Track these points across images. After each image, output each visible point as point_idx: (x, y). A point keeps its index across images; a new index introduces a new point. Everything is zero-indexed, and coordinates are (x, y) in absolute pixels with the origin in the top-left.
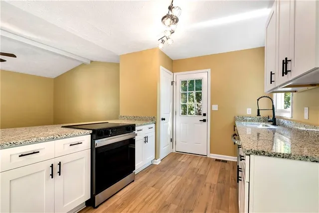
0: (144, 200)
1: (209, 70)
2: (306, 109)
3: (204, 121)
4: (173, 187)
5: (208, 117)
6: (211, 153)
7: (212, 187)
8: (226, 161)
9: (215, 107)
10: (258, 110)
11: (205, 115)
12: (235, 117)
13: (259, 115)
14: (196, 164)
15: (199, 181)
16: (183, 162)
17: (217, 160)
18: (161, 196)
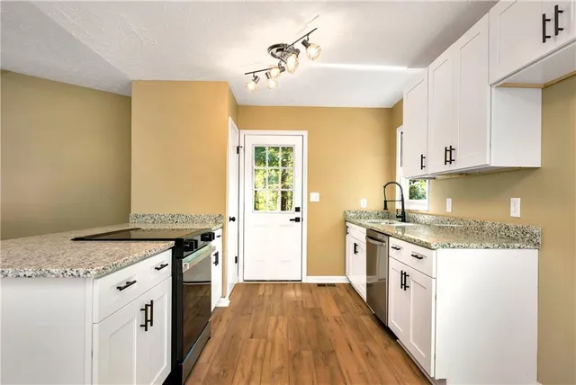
0: (255, 355)
1: (305, 133)
2: (449, 201)
3: (297, 220)
4: (284, 330)
5: (304, 214)
6: (307, 275)
7: (338, 320)
8: (333, 285)
9: (315, 197)
10: (385, 202)
11: (297, 210)
12: (345, 212)
13: (386, 208)
14: (292, 294)
15: (316, 317)
16: (270, 296)
17: (319, 285)
18: (277, 347)
